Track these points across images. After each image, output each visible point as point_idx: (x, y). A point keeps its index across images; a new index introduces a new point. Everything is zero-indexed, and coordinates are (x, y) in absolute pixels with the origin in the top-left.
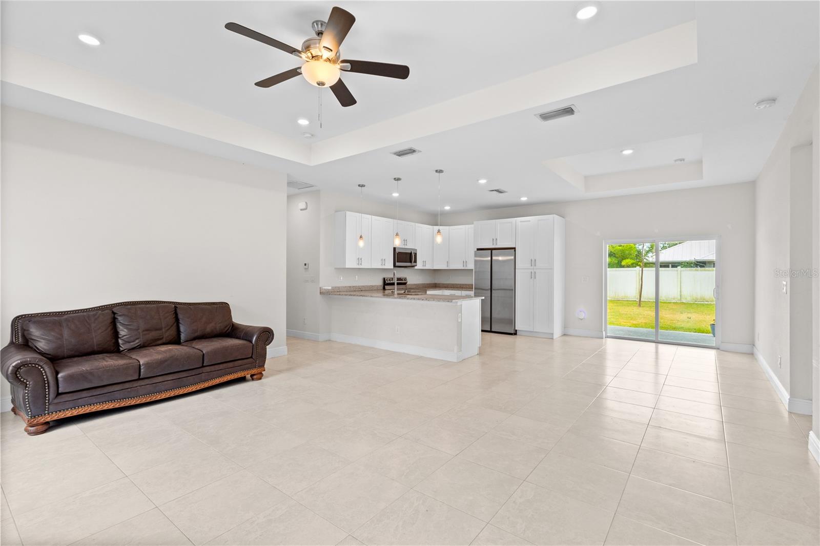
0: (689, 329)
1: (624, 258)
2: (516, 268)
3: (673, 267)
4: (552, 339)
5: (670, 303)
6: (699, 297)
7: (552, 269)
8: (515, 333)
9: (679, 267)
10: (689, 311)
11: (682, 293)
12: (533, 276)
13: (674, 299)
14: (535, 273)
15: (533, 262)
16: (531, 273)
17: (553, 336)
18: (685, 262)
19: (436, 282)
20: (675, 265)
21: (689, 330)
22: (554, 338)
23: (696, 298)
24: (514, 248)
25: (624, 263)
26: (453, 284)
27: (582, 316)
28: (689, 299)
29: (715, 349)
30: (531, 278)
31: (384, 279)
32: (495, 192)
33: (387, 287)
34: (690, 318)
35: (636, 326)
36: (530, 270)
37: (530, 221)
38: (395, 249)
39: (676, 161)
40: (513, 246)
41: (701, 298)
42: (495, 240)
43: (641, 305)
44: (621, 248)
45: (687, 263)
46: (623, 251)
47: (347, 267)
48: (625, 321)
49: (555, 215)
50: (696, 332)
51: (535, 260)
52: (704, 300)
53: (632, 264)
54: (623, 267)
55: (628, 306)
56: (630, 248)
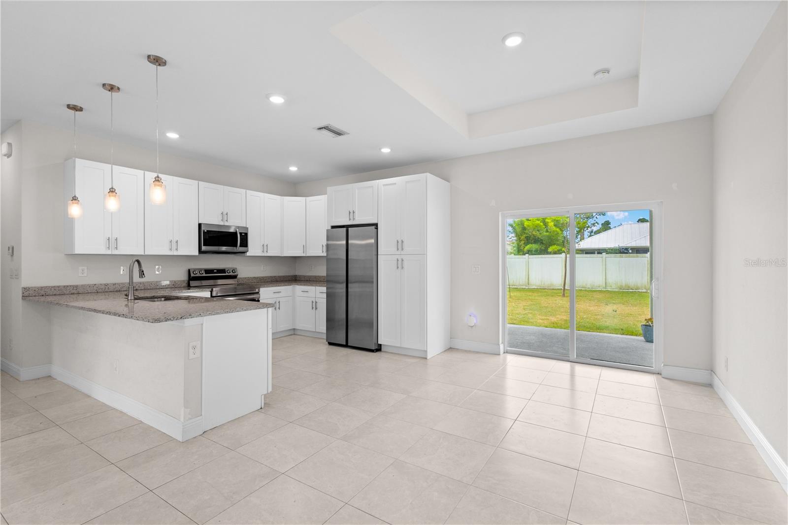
0: (616, 329)
1: (551, 244)
2: (379, 254)
3: (599, 253)
4: (426, 358)
5: (594, 291)
6: (624, 285)
7: (424, 254)
8: (379, 349)
9: (604, 254)
10: (614, 302)
11: (607, 281)
12: (400, 264)
13: (599, 287)
14: (402, 260)
15: (400, 245)
16: (398, 260)
17: (426, 355)
18: (609, 249)
19: (297, 274)
20: (600, 251)
21: (615, 331)
22: (428, 358)
23: (621, 286)
24: (376, 225)
25: (550, 250)
26: (315, 277)
27: (473, 321)
28: (614, 287)
29: (654, 373)
30: (398, 268)
31: (189, 270)
32: (324, 132)
33: (193, 283)
34: (616, 311)
35: (555, 325)
36: (397, 257)
37: (395, 184)
38: (200, 225)
39: (595, 74)
40: (374, 222)
41: (626, 286)
42: (352, 213)
43: (566, 295)
44: (548, 234)
45: (612, 250)
46: (549, 237)
47: (77, 252)
48: (543, 317)
49: (428, 174)
50: (623, 334)
51: (402, 242)
52: (629, 288)
53: (559, 250)
54: (550, 253)
55: (552, 296)
56: (556, 235)
